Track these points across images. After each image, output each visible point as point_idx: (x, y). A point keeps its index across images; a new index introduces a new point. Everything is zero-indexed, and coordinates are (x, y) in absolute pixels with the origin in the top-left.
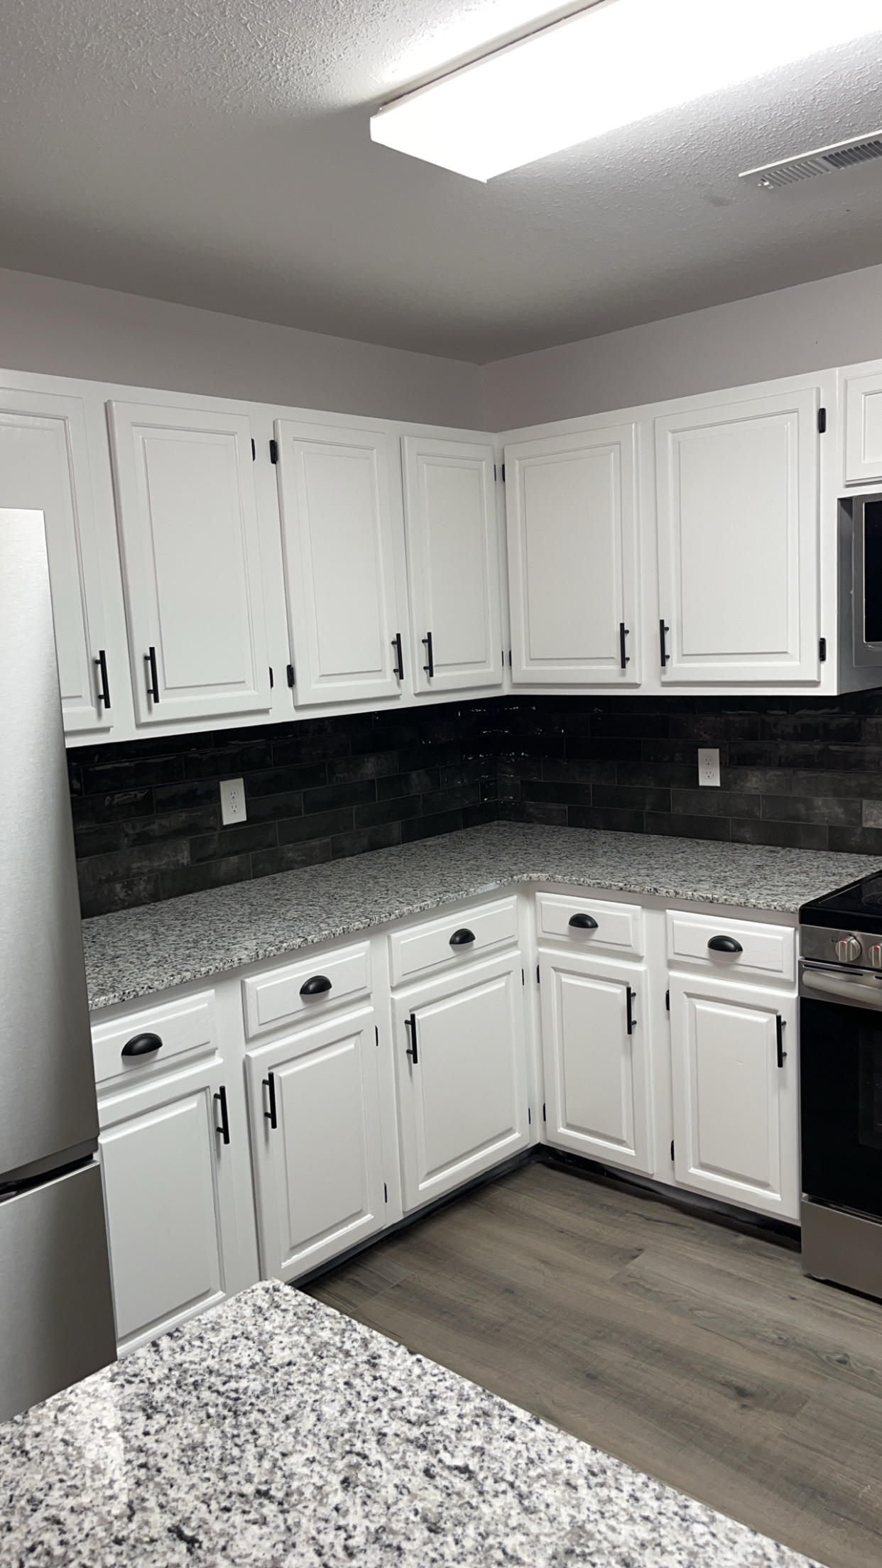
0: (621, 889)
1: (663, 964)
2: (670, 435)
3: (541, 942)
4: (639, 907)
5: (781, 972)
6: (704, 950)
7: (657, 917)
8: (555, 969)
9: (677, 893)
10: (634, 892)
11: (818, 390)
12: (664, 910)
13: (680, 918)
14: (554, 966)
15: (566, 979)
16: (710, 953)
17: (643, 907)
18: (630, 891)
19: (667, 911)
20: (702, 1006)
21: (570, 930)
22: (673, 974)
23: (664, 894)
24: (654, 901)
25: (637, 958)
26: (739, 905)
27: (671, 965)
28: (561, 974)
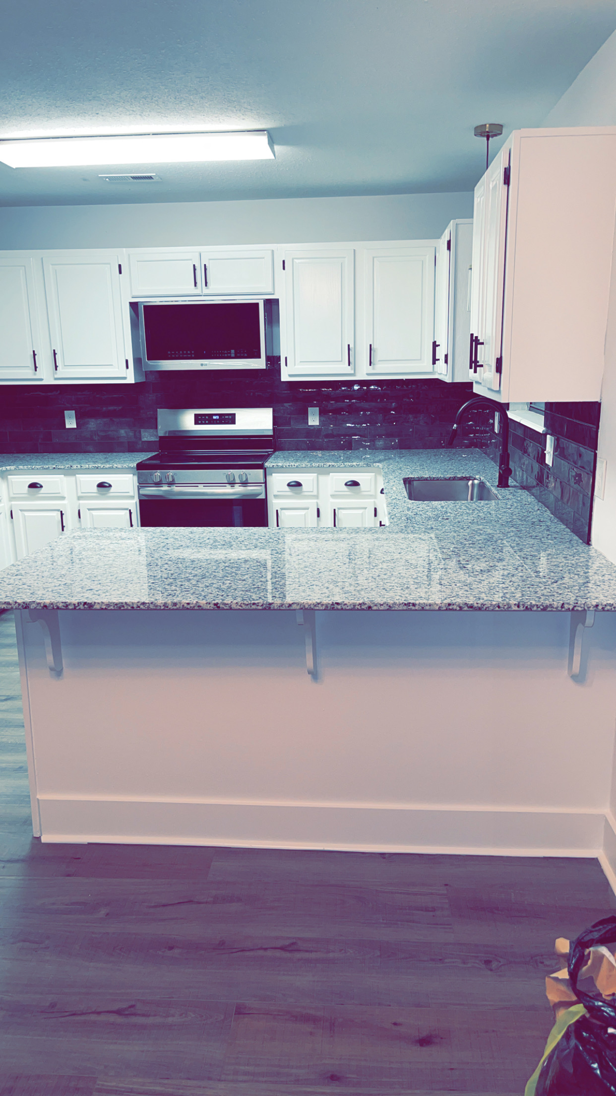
0: (54, 468)
1: (75, 498)
2: (51, 266)
3: (11, 499)
4: (63, 476)
5: (128, 492)
6: (95, 489)
7: (71, 479)
8: (21, 510)
9: (81, 466)
10: (61, 469)
11: (118, 257)
12: (75, 475)
13: (82, 478)
14: (20, 509)
15: (27, 514)
16: (98, 490)
17: (64, 475)
18: (59, 469)
19: (77, 475)
20: (95, 513)
21: (28, 491)
22: (81, 502)
23: (75, 467)
24: (70, 472)
25: (63, 498)
26: (110, 468)
27: (79, 498)
28: (23, 512)
